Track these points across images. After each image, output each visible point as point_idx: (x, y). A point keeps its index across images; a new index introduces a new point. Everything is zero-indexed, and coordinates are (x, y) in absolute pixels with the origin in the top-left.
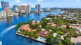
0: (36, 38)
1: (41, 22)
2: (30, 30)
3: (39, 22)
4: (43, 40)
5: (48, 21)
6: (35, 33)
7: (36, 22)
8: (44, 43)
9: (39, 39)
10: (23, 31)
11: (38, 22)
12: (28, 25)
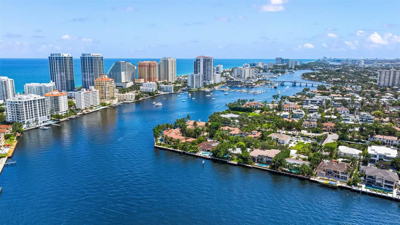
0: (196, 152)
1: (206, 125)
2: (183, 140)
3: (204, 124)
4: (207, 155)
5: (226, 122)
6: (193, 143)
7: (195, 124)
8: (209, 159)
9: (201, 153)
10: (169, 141)
11: (201, 124)
12: (178, 130)
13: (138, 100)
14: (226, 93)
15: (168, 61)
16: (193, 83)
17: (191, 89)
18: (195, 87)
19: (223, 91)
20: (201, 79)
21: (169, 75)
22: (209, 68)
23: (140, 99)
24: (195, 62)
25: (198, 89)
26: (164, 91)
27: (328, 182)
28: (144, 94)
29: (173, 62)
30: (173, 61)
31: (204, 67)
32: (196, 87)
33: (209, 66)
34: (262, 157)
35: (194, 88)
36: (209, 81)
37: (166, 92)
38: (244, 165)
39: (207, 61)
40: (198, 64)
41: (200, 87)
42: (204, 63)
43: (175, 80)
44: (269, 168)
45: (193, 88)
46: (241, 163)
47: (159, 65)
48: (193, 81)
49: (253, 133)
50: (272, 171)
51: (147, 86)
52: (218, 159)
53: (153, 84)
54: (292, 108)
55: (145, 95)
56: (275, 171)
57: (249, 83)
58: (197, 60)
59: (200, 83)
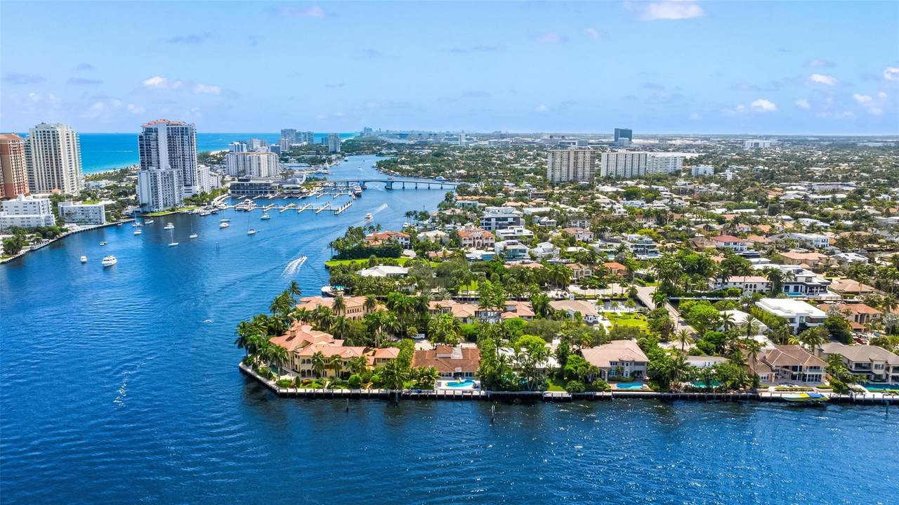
1: (371, 303)
7: (338, 305)
13: (16, 253)
14: (265, 216)
15: (55, 136)
16: (156, 194)
17: (152, 212)
18: (161, 204)
19: (246, 211)
20: (175, 183)
21: (64, 174)
22: (187, 153)
23: (22, 252)
24: (141, 137)
25: (173, 210)
26: (79, 223)
27: (804, 395)
28: (28, 236)
29: (71, 138)
30: (70, 136)
31: (172, 149)
32: (165, 205)
33: (186, 148)
34: (620, 365)
35: (161, 208)
36: (191, 188)
37: (86, 223)
38: (591, 396)
39: (179, 134)
40: (153, 143)
41: (175, 205)
42: (170, 138)
43: (80, 189)
44: (655, 391)
45: (158, 207)
46: (579, 391)
47: (27, 147)
48: (156, 187)
49: (508, 308)
50: (664, 396)
51: (21, 208)
52: (509, 393)
53: (41, 204)
54: (477, 238)
55: (32, 237)
56: (671, 394)
57: (294, 188)
58: (149, 131)
59: (174, 192)
